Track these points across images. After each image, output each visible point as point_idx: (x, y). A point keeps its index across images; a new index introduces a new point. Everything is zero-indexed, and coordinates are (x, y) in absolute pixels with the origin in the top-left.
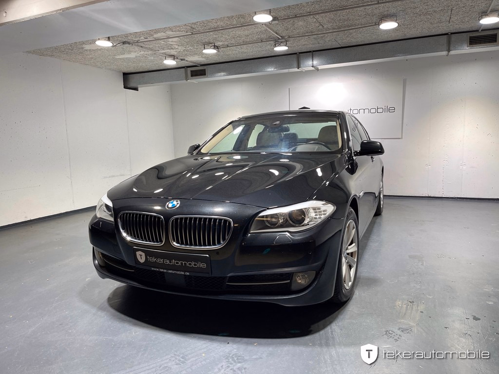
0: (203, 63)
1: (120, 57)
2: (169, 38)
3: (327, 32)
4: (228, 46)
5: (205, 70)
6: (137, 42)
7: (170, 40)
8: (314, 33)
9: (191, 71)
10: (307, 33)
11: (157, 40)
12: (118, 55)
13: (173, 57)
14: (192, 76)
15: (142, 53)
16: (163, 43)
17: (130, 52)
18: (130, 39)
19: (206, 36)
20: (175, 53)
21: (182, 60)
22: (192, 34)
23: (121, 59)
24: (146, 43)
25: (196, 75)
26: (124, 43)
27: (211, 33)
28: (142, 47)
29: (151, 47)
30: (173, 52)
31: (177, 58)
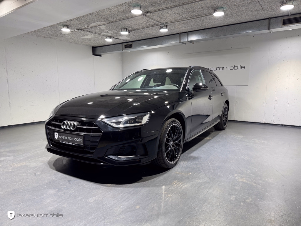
0: (130, 41)
1: (85, 38)
2: (99, 26)
3: (187, 19)
4: (135, 30)
5: (131, 44)
6: (85, 28)
7: (101, 26)
8: (180, 20)
9: (125, 45)
10: (176, 20)
11: (94, 27)
12: (82, 36)
13: (111, 37)
14: (125, 48)
15: (93, 35)
16: (99, 29)
17: (86, 35)
18: (80, 27)
19: (119, 24)
20: (111, 35)
21: (116, 38)
22: (109, 23)
23: (85, 39)
24: (90, 29)
25: (128, 47)
26: (79, 29)
27: (120, 22)
28: (90, 31)
29: (95, 31)
30: (108, 34)
31: (114, 38)
